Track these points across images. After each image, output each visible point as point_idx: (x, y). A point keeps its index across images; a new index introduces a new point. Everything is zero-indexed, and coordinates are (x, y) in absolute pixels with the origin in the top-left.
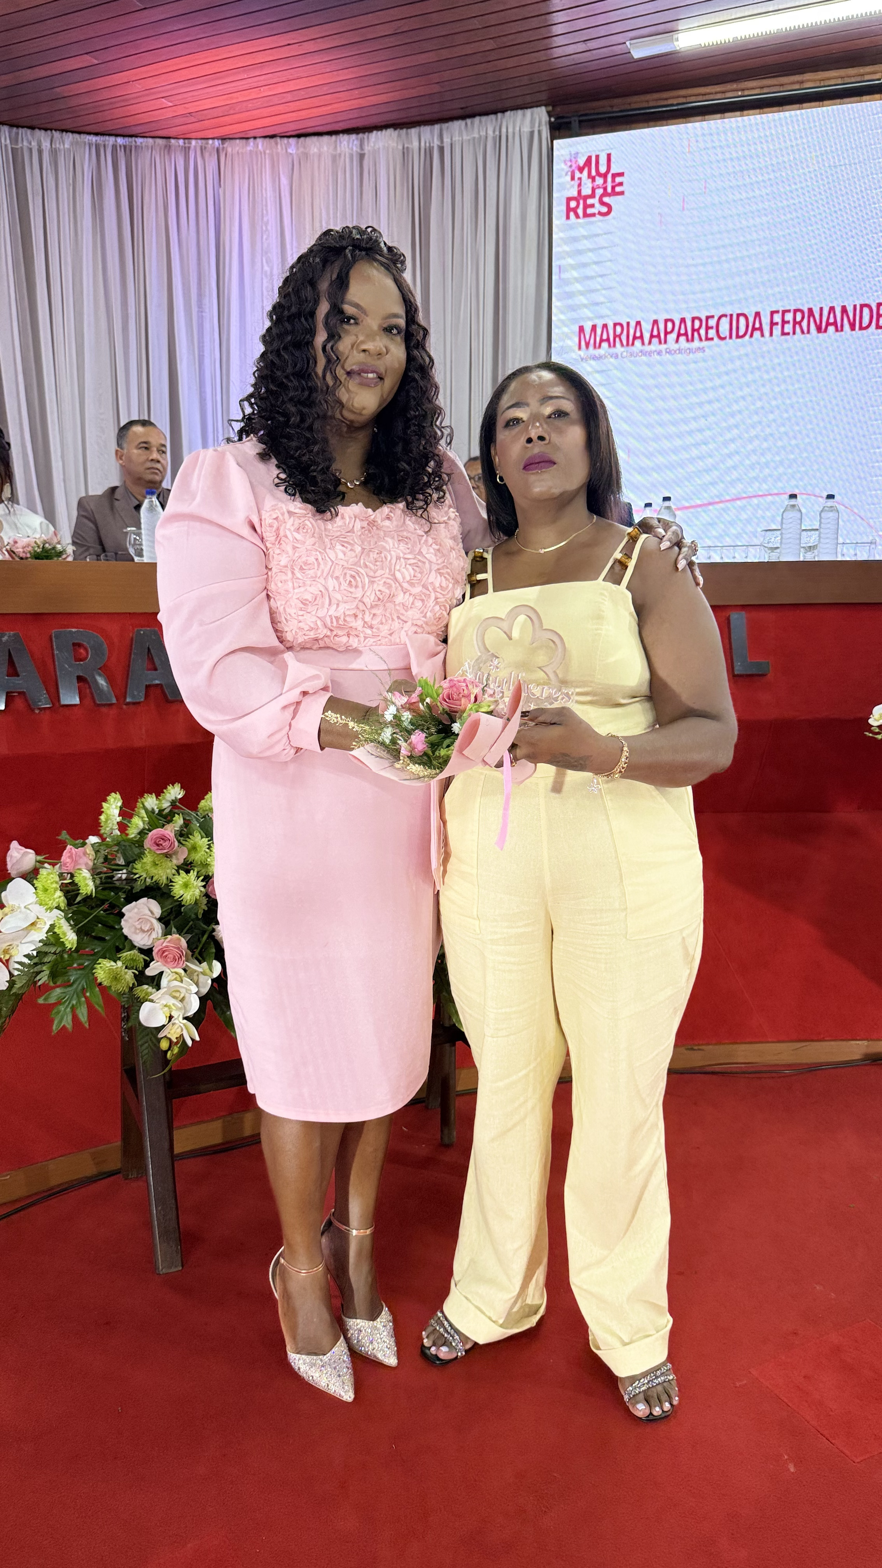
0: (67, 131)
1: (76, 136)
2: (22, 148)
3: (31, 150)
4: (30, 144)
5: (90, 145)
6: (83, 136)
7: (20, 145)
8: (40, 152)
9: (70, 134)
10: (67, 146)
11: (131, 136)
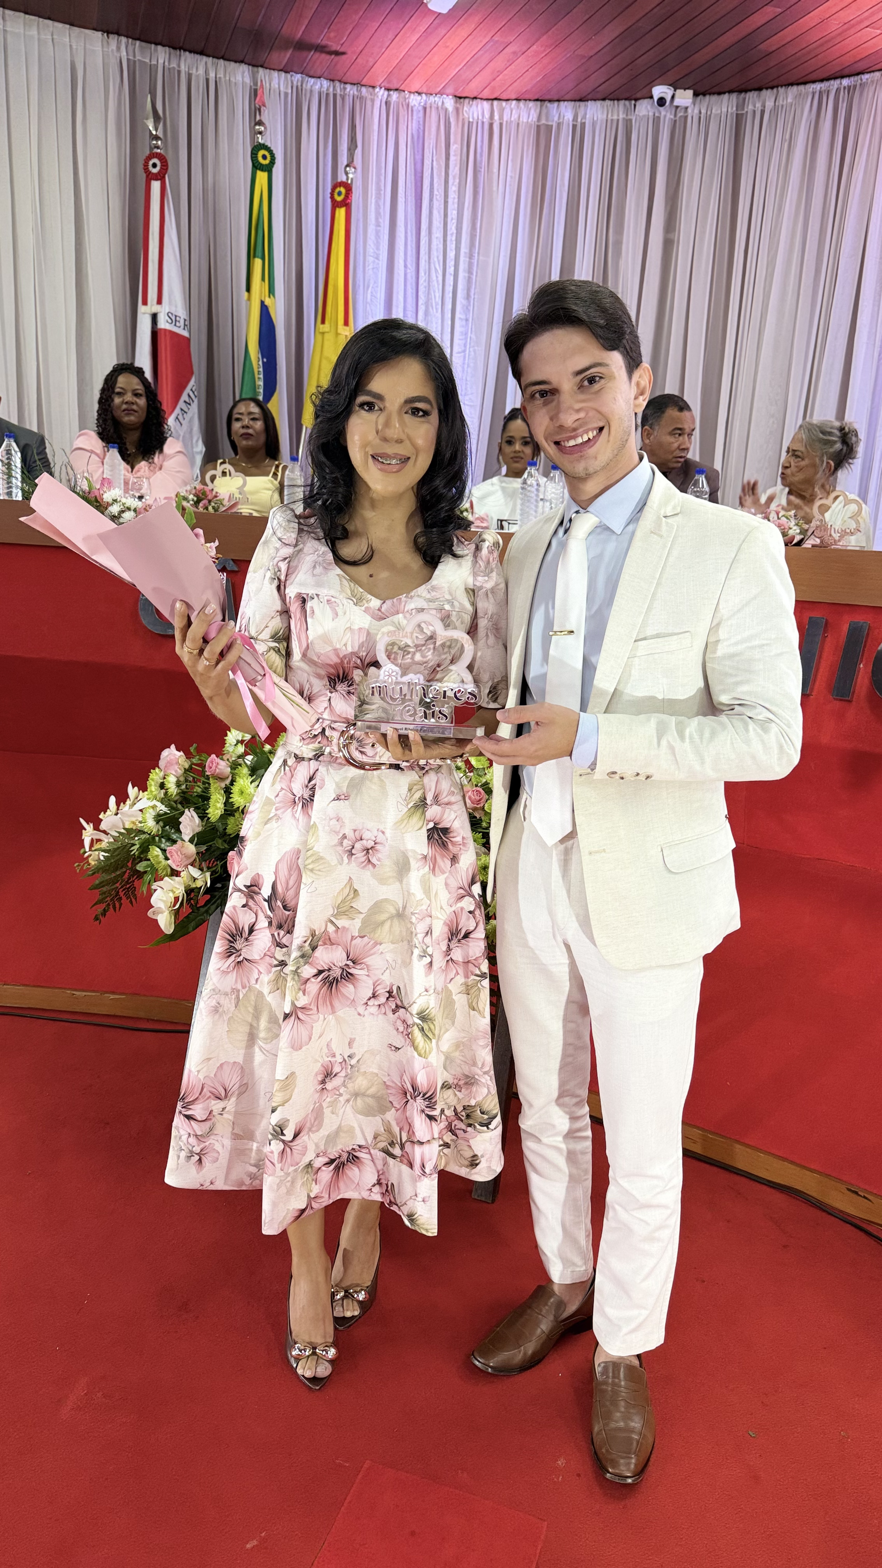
0: (792, 84)
1: (802, 87)
2: (747, 112)
3: (754, 111)
4: (755, 107)
5: (814, 94)
6: (808, 86)
7: (746, 110)
8: (763, 112)
9: (795, 88)
10: (789, 100)
11: (858, 74)
